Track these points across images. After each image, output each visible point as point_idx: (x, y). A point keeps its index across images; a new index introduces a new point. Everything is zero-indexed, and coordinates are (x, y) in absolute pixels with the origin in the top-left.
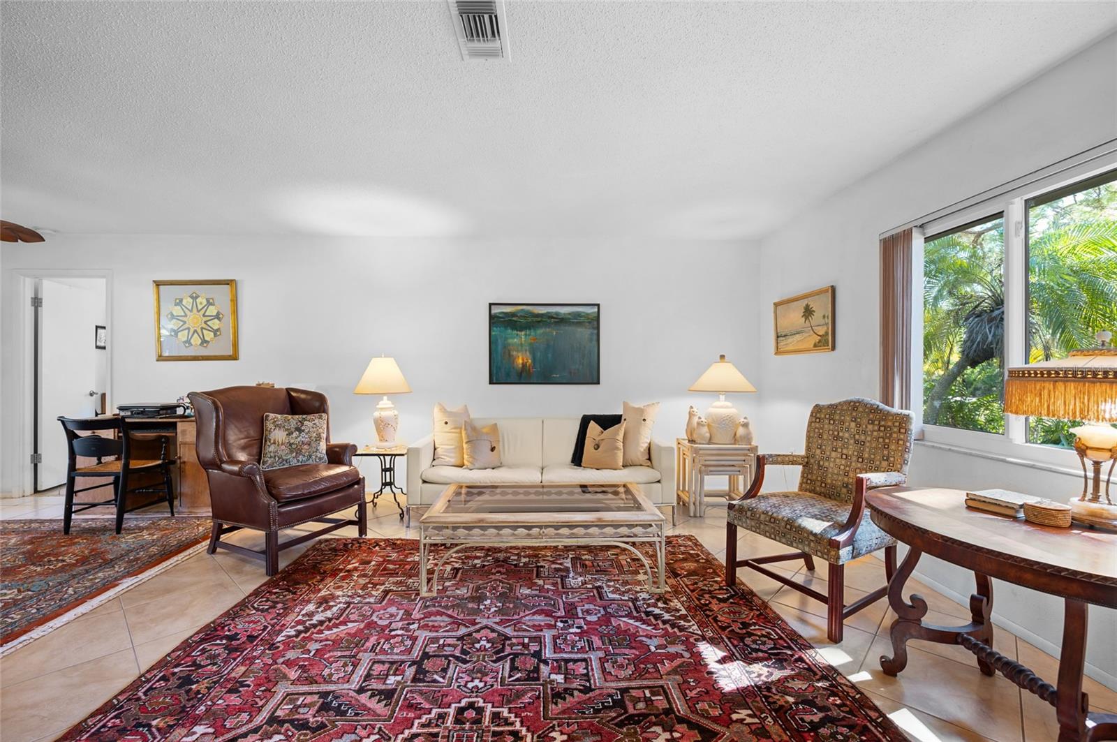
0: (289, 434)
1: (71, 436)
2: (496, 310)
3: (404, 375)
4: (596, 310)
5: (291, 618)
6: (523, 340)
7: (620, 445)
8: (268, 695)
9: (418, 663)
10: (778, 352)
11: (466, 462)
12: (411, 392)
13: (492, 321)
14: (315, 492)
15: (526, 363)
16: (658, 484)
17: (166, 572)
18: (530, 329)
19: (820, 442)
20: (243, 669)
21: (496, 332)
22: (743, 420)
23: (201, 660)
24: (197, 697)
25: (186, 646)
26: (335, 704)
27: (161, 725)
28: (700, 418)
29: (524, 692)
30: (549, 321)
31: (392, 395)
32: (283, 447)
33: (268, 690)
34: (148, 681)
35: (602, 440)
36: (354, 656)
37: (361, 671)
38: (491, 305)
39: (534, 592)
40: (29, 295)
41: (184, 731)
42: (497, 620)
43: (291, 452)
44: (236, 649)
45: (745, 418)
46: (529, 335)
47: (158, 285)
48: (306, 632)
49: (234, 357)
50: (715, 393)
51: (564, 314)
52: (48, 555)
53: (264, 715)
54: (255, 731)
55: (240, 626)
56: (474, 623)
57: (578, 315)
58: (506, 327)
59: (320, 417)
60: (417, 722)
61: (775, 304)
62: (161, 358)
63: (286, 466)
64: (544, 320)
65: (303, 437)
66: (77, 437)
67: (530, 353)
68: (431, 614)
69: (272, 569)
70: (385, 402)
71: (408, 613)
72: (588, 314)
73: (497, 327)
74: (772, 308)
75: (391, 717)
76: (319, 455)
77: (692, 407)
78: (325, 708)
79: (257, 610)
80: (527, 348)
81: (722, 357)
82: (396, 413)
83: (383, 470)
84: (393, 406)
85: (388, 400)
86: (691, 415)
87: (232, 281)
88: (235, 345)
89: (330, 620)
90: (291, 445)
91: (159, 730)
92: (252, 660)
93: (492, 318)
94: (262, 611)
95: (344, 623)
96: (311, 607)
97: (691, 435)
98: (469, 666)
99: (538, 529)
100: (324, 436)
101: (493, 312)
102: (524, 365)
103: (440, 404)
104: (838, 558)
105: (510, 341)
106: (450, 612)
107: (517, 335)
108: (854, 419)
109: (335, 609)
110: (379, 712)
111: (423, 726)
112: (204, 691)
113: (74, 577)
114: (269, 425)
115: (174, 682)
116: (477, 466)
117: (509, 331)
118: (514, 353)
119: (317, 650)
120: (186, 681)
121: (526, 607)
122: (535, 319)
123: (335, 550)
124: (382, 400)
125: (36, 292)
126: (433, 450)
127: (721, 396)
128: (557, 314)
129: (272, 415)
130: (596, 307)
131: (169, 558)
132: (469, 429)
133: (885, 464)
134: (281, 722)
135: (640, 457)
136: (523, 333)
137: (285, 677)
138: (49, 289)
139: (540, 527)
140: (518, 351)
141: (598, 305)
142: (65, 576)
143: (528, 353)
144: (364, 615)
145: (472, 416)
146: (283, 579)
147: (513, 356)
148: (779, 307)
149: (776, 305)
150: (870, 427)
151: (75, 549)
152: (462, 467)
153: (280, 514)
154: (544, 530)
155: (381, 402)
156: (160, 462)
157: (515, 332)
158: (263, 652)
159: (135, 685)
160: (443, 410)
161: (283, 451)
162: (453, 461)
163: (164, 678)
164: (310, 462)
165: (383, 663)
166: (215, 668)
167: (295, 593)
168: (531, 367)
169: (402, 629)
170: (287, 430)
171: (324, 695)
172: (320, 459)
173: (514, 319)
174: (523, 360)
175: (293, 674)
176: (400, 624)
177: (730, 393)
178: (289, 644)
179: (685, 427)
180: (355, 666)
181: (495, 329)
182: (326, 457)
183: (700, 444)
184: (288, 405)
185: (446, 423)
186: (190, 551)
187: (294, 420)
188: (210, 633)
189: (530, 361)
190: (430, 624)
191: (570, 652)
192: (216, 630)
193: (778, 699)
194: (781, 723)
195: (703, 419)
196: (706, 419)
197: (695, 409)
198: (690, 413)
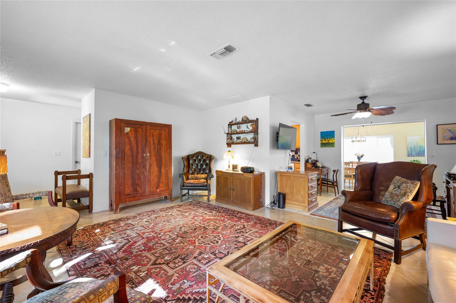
193: (129, 285)
194: (130, 277)
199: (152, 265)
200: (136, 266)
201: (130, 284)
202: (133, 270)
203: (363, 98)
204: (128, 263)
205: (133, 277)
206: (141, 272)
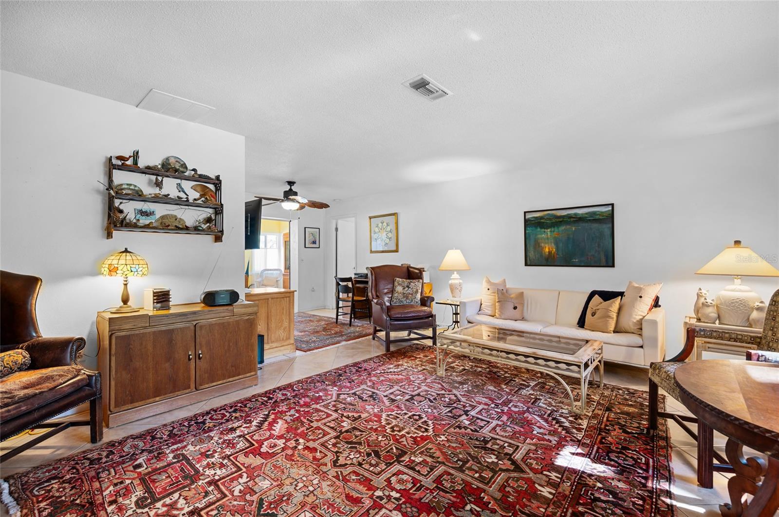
0: (403, 289)
1: (338, 284)
2: (529, 216)
3: (466, 260)
4: (610, 208)
5: (383, 367)
6: (549, 235)
7: (614, 315)
8: (358, 387)
9: (413, 396)
11: (497, 315)
12: (470, 270)
13: (527, 223)
14: (407, 317)
15: (551, 251)
16: (641, 349)
17: (356, 343)
18: (554, 227)
19: (773, 324)
20: (357, 377)
21: (529, 230)
22: (758, 304)
23: (347, 371)
24: (340, 380)
25: (347, 366)
26: (375, 397)
27: (327, 384)
28: (706, 299)
29: (445, 420)
30: (569, 220)
31: (459, 272)
32: (400, 295)
33: (359, 386)
34: (331, 372)
35: (598, 309)
36: (393, 386)
37: (391, 391)
38: (525, 213)
39: (496, 390)
40: (334, 227)
41: (331, 387)
42: (463, 394)
43: (404, 297)
44: (359, 372)
45: (762, 302)
46: (554, 232)
47: (370, 219)
48: (383, 373)
49: (396, 251)
50: (727, 277)
51: (582, 214)
52: (329, 329)
53: (353, 391)
54: (348, 394)
55: (365, 365)
56: (450, 391)
57: (594, 213)
58: (536, 227)
59: (419, 281)
60: (395, 412)
62: (371, 252)
63: (402, 304)
64: (565, 219)
65: (410, 291)
66: (340, 284)
67: (555, 244)
68: (435, 382)
69: (388, 349)
70: (455, 275)
71: (426, 379)
72: (602, 212)
73: (530, 227)
75: (389, 407)
76: (416, 300)
77: (700, 289)
78: (371, 396)
79: (374, 362)
80: (552, 241)
81: (737, 243)
82: (461, 281)
83: (453, 314)
84: (459, 277)
85: (457, 274)
86: (699, 296)
87: (395, 213)
88: (397, 245)
89: (394, 372)
90: (404, 294)
91: (326, 384)
92: (360, 376)
93: (526, 221)
94: (375, 363)
95: (398, 375)
96: (392, 366)
97: (698, 314)
98: (432, 404)
99: (496, 352)
100: (420, 291)
101: (527, 217)
102: (550, 252)
103: (487, 277)
105: (539, 236)
106: (443, 384)
107: (544, 232)
109: (399, 369)
110: (386, 404)
111: (397, 413)
112: (343, 379)
113: (331, 337)
114: (396, 284)
115: (337, 374)
116: (503, 317)
117: (539, 229)
118: (543, 245)
119: (382, 380)
120: (340, 375)
121: (483, 393)
122: (558, 220)
123: (418, 348)
124: (454, 274)
125: (336, 226)
126: (480, 304)
127: (735, 280)
128: (575, 214)
129: (398, 279)
130: (611, 206)
131: (359, 338)
132: (500, 294)
134: (356, 395)
135: (632, 327)
136: (549, 230)
137: (366, 384)
138: (341, 224)
139: (498, 351)
140: (545, 243)
141: (612, 205)
142: (329, 337)
143: (553, 245)
144: (408, 375)
145: (507, 286)
146: (390, 354)
147: (541, 246)
151: (336, 329)
152: (493, 316)
153: (391, 324)
154: (499, 353)
155: (453, 275)
156: (365, 298)
157: (543, 230)
158: (366, 375)
159: (327, 372)
160: (489, 282)
161: (400, 297)
162: (490, 312)
163: (335, 373)
164: (412, 303)
165: (400, 391)
166: (349, 375)
167: (390, 360)
168: (555, 255)
169: (418, 383)
170: (403, 286)
171: (373, 393)
172: (417, 302)
173: (542, 221)
174: (549, 249)
175: (369, 384)
176: (418, 382)
178: (374, 376)
180: (390, 389)
181: (528, 228)
182: (420, 302)
183: (704, 322)
184: (407, 274)
185: (489, 289)
186: (367, 337)
187: (406, 282)
188: (355, 365)
189: (554, 250)
190: (431, 385)
191: (485, 417)
192: (357, 364)
193: (589, 481)
194: (574, 488)
195: (709, 301)
196: (713, 300)
197: (704, 291)
198: (698, 294)
199: (523, 471)
200: (539, 492)
201: (585, 481)
202: (554, 492)
203: (291, 183)
204: (541, 509)
205: (569, 484)
206: (550, 479)
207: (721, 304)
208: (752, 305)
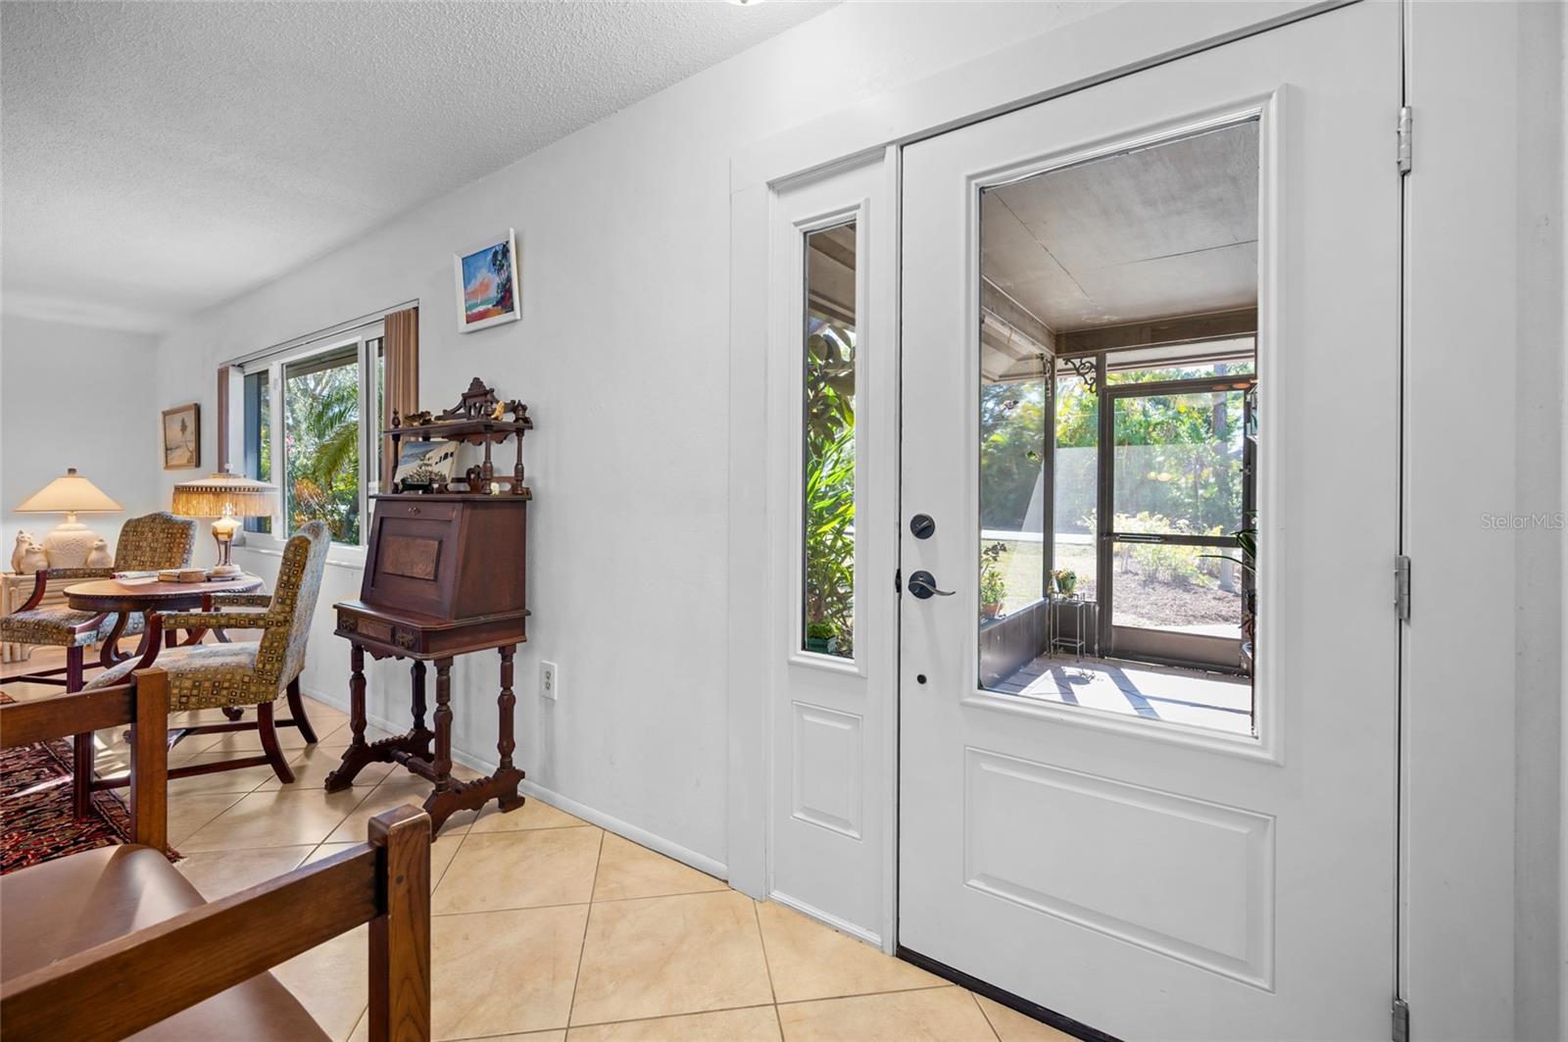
10: (167, 466)
22: (97, 543)
28: (31, 544)
45: (101, 541)
50: (59, 515)
61: (163, 413)
74: (160, 417)
77: (21, 532)
81: (72, 471)
86: (19, 542)
97: (19, 566)
104: (75, 640)
108: (151, 530)
127: (70, 517)
133: (168, 564)
148: (167, 417)
149: (165, 414)
150: (161, 535)
177: (85, 515)
179: (11, 558)
195: (36, 546)
196: (41, 545)
197: (26, 535)
198: (18, 540)
207: (53, 548)
208: (89, 545)
